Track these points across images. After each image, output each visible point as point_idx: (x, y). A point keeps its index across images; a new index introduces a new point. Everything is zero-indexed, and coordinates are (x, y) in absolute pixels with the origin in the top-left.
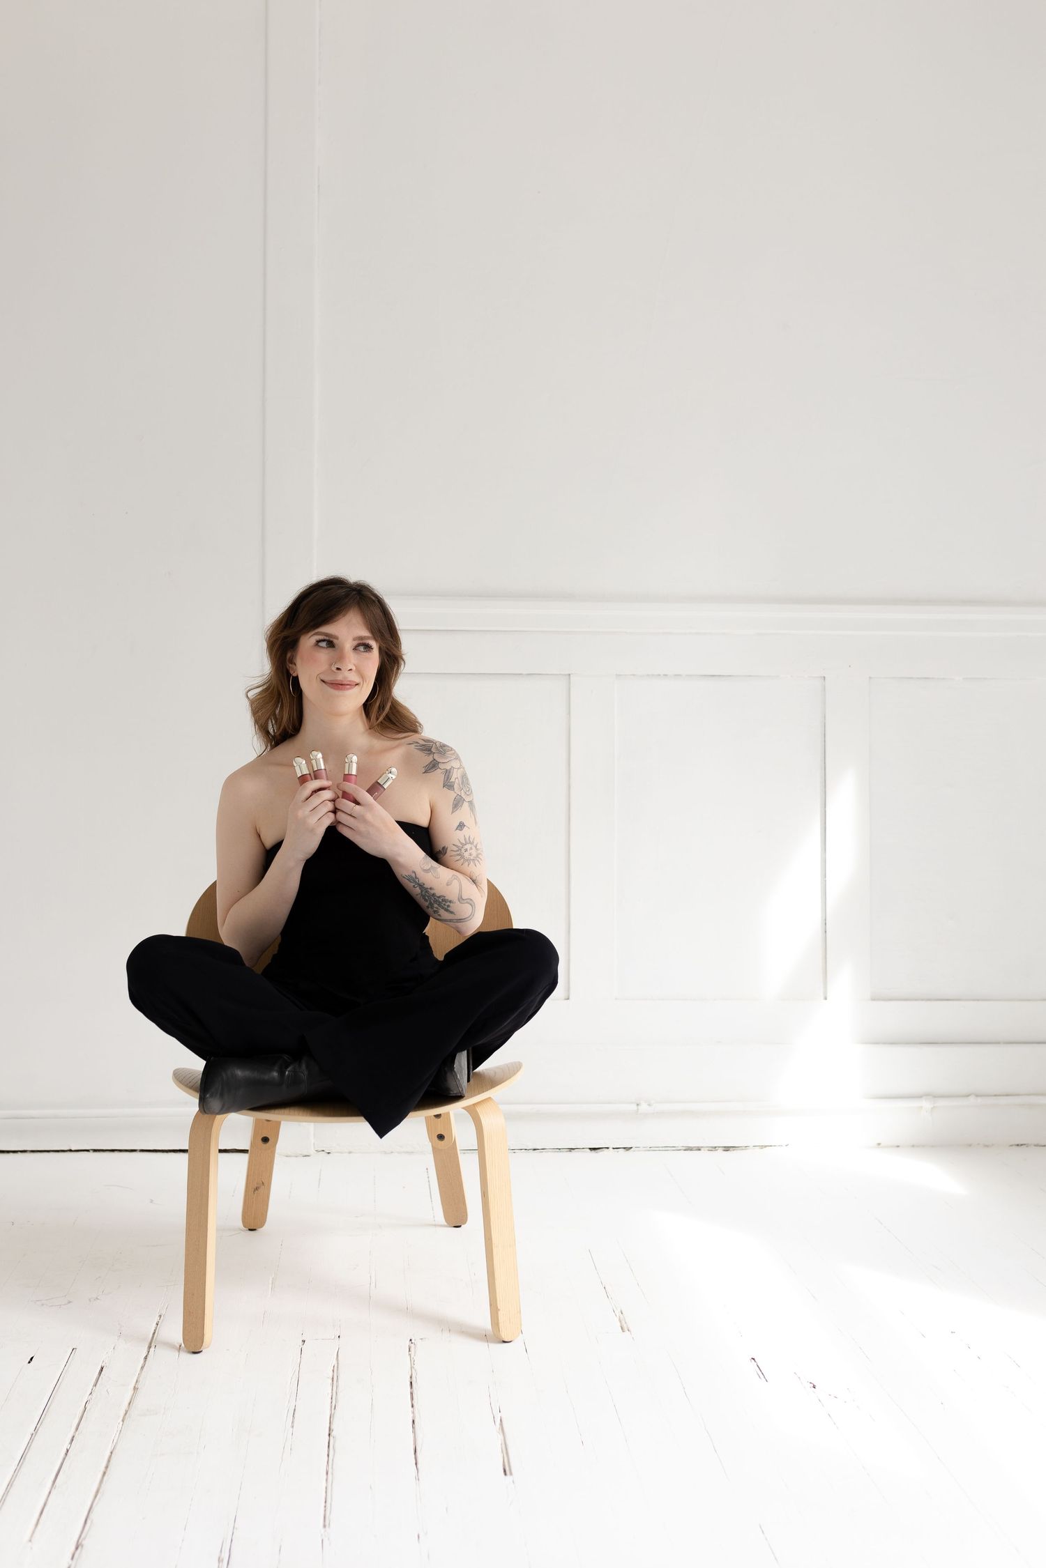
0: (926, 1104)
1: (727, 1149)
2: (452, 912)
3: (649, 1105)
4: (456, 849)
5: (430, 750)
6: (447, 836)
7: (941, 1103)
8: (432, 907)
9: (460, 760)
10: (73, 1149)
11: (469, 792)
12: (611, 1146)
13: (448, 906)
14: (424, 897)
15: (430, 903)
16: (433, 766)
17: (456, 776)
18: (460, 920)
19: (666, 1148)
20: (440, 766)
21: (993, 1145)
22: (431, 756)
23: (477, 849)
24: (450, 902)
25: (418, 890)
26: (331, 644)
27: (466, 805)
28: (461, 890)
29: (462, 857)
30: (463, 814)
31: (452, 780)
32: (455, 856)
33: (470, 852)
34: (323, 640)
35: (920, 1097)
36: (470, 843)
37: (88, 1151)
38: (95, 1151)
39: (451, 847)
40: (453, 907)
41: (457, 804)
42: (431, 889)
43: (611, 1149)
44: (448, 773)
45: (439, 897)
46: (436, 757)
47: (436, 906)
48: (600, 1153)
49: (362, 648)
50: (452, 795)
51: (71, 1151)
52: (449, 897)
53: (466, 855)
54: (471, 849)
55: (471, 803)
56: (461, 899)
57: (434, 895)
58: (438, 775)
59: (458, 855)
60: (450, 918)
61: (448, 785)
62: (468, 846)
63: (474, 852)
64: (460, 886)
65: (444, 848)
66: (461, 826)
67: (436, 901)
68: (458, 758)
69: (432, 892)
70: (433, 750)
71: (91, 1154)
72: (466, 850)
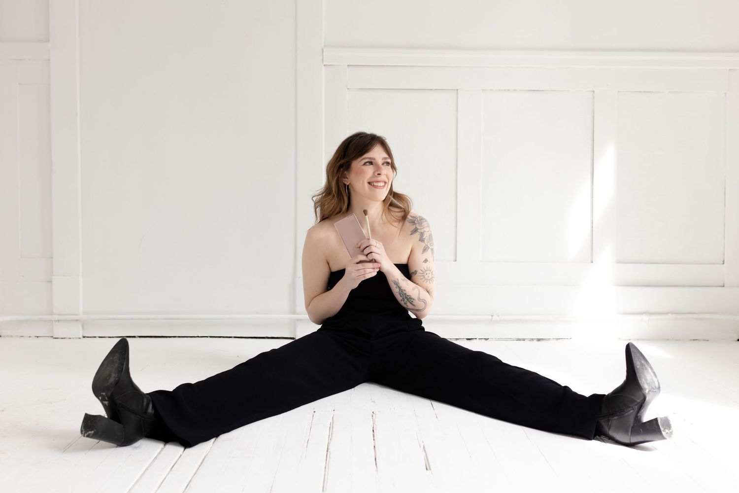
0: (645, 318)
1: (539, 340)
2: (414, 305)
3: (498, 316)
4: (421, 272)
5: (414, 222)
6: (418, 265)
7: (654, 317)
8: (404, 301)
9: (429, 227)
10: (200, 336)
11: (432, 244)
12: (478, 338)
13: (412, 301)
14: (400, 294)
15: (403, 298)
16: (416, 230)
17: (426, 235)
18: (417, 310)
19: (507, 339)
20: (419, 231)
21: (680, 340)
22: (415, 226)
23: (432, 274)
24: (413, 299)
25: (397, 290)
26: (371, 163)
27: (430, 250)
28: (419, 294)
29: (424, 277)
30: (427, 255)
31: (424, 237)
32: (421, 276)
33: (428, 275)
34: (367, 162)
35: (642, 314)
36: (430, 271)
37: (207, 337)
38: (211, 337)
39: (419, 271)
40: (415, 302)
41: (425, 250)
42: (404, 290)
43: (478, 339)
44: (422, 234)
45: (408, 296)
46: (417, 226)
47: (406, 300)
48: (472, 341)
49: (385, 164)
50: (423, 245)
51: (198, 337)
52: (413, 297)
53: (426, 276)
54: (429, 274)
55: (432, 249)
56: (419, 299)
57: (405, 294)
58: (417, 235)
59: (423, 276)
60: (412, 308)
61: (422, 240)
62: (428, 272)
63: (430, 276)
64: (419, 291)
65: (415, 271)
66: (426, 261)
67: (406, 298)
68: (428, 226)
69: (405, 292)
70: (416, 222)
71: (209, 338)
72: (427, 274)
